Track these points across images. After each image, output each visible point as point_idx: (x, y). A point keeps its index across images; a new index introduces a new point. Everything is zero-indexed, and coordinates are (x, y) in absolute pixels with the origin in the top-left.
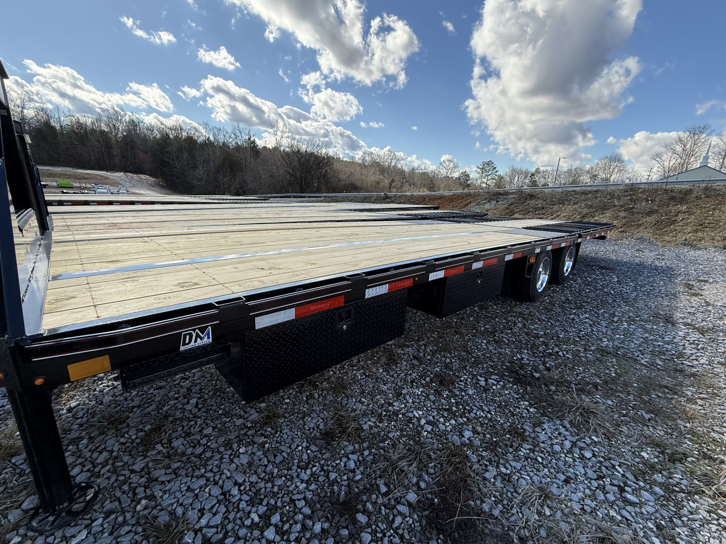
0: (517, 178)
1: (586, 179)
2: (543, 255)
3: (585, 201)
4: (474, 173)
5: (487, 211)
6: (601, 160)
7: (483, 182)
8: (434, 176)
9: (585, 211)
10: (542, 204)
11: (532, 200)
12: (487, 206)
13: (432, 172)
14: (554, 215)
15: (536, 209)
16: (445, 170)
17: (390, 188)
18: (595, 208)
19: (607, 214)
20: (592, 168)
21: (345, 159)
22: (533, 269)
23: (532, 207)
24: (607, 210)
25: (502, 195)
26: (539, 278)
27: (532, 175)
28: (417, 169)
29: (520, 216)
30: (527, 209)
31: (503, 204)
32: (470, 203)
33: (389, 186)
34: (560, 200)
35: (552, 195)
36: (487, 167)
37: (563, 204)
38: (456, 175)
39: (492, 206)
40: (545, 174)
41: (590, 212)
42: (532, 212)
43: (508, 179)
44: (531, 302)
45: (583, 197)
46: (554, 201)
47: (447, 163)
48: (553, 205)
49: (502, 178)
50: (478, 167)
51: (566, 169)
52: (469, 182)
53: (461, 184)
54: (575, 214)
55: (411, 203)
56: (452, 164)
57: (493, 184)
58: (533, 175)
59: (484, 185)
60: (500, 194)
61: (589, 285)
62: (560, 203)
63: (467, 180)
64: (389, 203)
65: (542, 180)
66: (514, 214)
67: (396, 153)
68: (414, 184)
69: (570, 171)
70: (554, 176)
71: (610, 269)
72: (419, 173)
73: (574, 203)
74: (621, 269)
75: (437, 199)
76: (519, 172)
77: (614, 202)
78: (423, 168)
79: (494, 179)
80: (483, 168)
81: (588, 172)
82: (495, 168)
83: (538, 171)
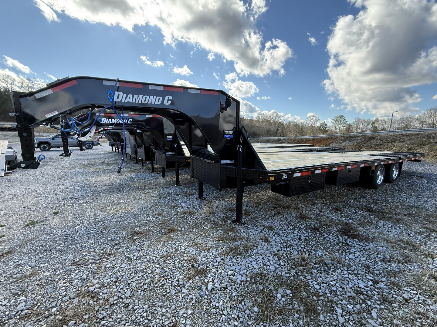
0: (361, 125)
1: (416, 124)
2: (379, 167)
3: (410, 140)
4: (330, 123)
5: (344, 147)
6: (427, 111)
7: (337, 129)
8: (303, 126)
9: (410, 146)
10: (380, 142)
11: (373, 140)
12: (343, 144)
13: (302, 123)
14: (389, 149)
15: (376, 145)
16: (310, 122)
17: (276, 134)
18: (417, 144)
19: (426, 148)
20: (420, 117)
21: (247, 118)
22: (374, 172)
23: (373, 144)
24: (425, 145)
25: (353, 137)
26: (378, 178)
27: (372, 123)
28: (292, 122)
29: (366, 150)
30: (370, 145)
31: (353, 143)
32: (332, 142)
33: (275, 133)
34: (392, 140)
35: (387, 137)
36: (339, 119)
37: (395, 142)
38: (318, 125)
39: (347, 144)
40: (383, 122)
41: (413, 147)
42: (374, 147)
43: (355, 126)
44: (375, 189)
45: (408, 138)
46: (388, 141)
47: (311, 117)
48: (388, 143)
49: (350, 125)
50: (333, 120)
51: (399, 118)
52: (327, 129)
53: (321, 130)
54: (403, 148)
55: (295, 143)
56: (315, 118)
57: (344, 130)
58: (374, 123)
59: (338, 130)
60: (352, 137)
61: (408, 184)
62: (393, 142)
63: (326, 128)
64: (281, 143)
65: (381, 126)
66: (361, 148)
67: (278, 113)
68: (290, 131)
69: (402, 120)
70: (390, 123)
71: (423, 177)
72: (293, 125)
73: (402, 141)
74: (431, 178)
75: (311, 141)
76: (363, 122)
77: (430, 141)
78: (296, 121)
79: (344, 127)
80: (336, 120)
81: (417, 119)
82: (345, 120)
83: (377, 120)
